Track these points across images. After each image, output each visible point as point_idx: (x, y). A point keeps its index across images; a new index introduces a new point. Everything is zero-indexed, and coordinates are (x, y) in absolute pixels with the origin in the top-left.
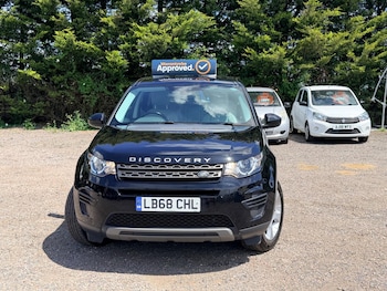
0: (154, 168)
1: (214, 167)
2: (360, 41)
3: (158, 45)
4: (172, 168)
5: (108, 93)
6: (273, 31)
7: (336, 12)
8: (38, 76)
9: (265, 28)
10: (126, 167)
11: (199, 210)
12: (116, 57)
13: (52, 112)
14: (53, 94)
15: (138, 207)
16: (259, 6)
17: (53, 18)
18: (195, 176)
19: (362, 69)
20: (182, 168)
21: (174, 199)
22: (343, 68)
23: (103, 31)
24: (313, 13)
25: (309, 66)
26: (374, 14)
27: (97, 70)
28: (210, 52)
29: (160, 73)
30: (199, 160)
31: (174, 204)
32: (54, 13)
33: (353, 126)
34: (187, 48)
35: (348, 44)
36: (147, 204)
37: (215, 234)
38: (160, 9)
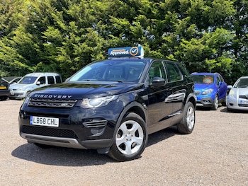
0: (43, 100)
1: (72, 101)
4: (51, 101)
10: (32, 100)
11: (57, 126)
15: (31, 122)
18: (59, 106)
20: (55, 101)
29: (112, 56)
30: (65, 97)
31: (47, 121)
36: (35, 121)
37: (67, 142)
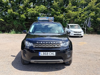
0: (43, 44)
1: (58, 44)
2: (80, 14)
3: (33, 13)
4: (48, 45)
5: (21, 25)
6: (60, 11)
7: (75, 7)
8: (3, 20)
9: (58, 10)
10: (36, 44)
11: (55, 55)
12: (23, 16)
13: (7, 29)
14: (7, 25)
15: (39, 55)
16: (57, 5)
17: (7, 6)
18: (54, 47)
19: (81, 20)
20: (50, 45)
21: (49, 53)
22: (76, 20)
23: (20, 10)
24: (70, 7)
25: (69, 19)
26: (83, 8)
27: (18, 19)
28: (46, 15)
29: (40, 20)
30: (55, 43)
31: (49, 54)
32: (8, 5)
33: (80, 34)
34: (40, 14)
35: (78, 15)
36: (42, 54)
37: (59, 61)
38: (33, 5)
